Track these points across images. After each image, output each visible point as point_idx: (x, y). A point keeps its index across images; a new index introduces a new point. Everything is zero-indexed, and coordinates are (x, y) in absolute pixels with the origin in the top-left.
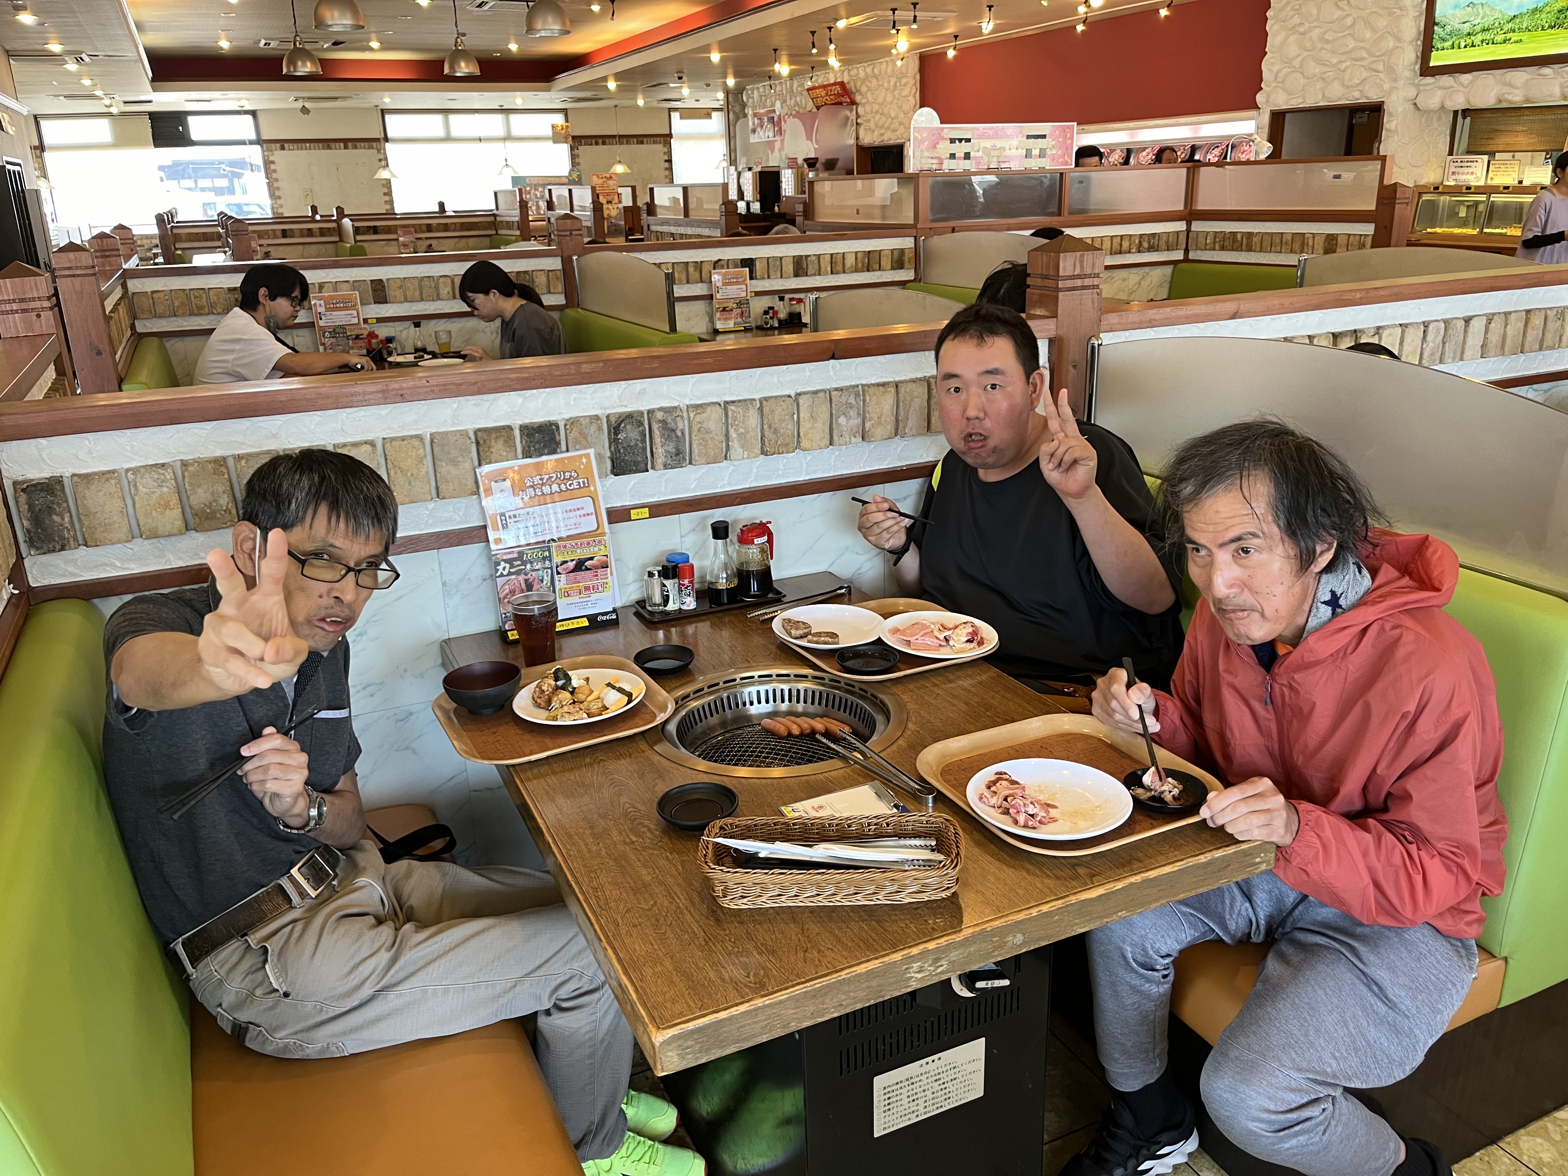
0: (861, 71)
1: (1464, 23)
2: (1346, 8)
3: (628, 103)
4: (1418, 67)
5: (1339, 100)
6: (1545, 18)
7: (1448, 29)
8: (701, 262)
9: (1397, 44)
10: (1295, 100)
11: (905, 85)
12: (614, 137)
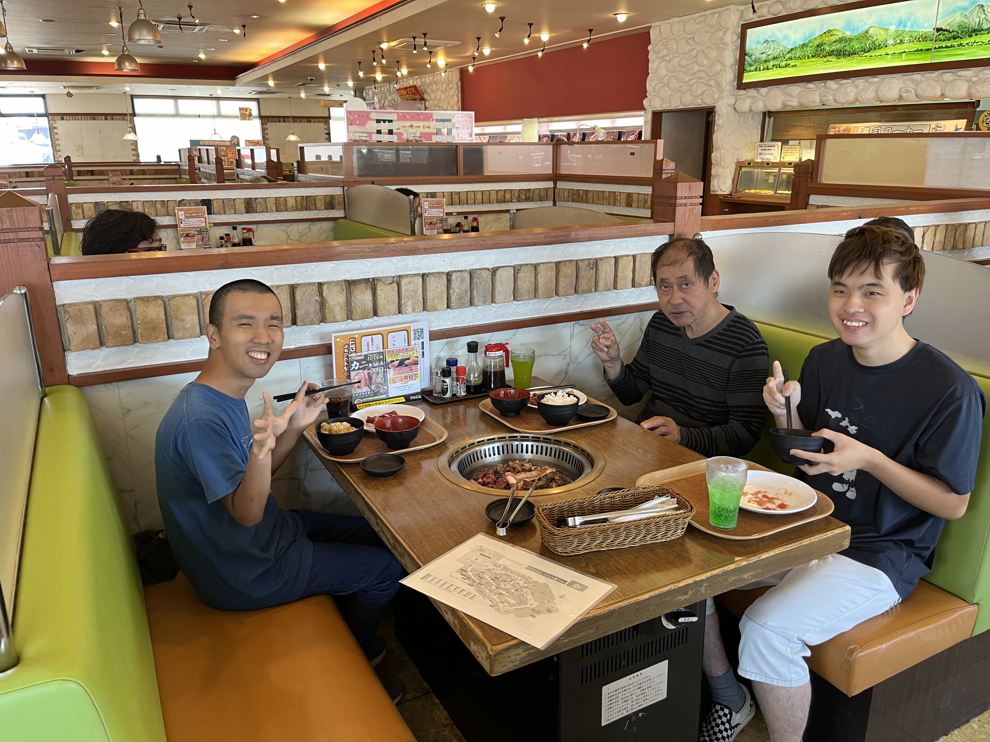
0: (427, 79)
1: (763, 54)
2: (692, 44)
3: (296, 96)
4: (736, 83)
5: (690, 104)
6: (809, 51)
7: (753, 57)
8: (168, 201)
9: (723, 68)
10: (665, 104)
11: (452, 88)
12: (289, 117)
